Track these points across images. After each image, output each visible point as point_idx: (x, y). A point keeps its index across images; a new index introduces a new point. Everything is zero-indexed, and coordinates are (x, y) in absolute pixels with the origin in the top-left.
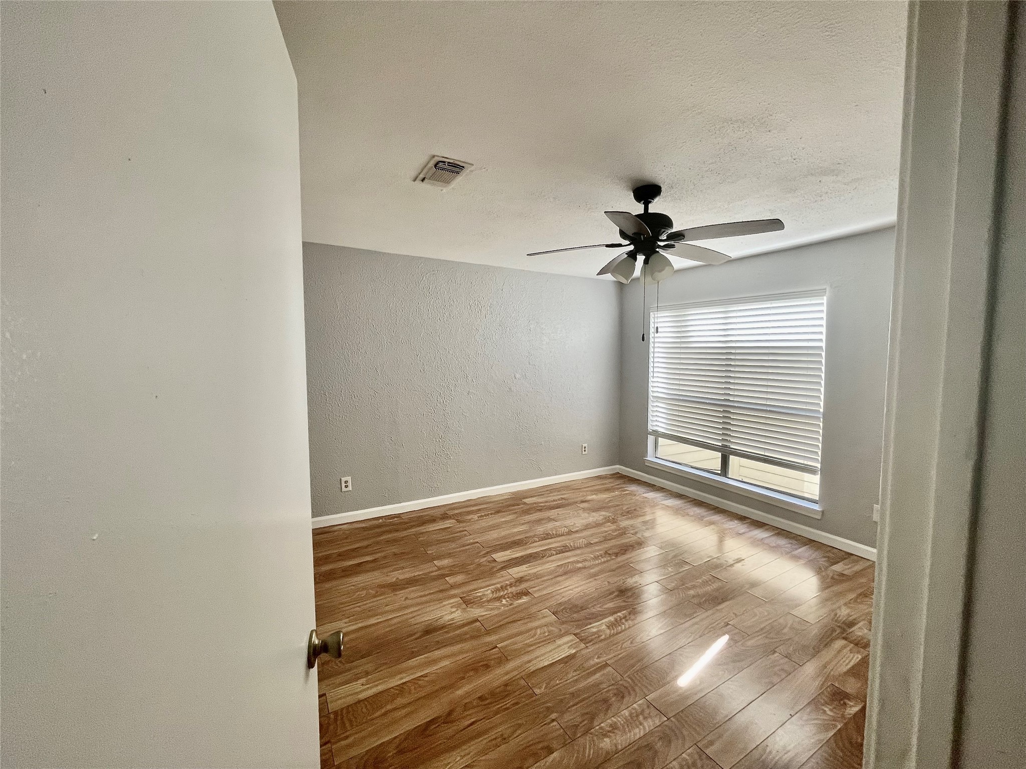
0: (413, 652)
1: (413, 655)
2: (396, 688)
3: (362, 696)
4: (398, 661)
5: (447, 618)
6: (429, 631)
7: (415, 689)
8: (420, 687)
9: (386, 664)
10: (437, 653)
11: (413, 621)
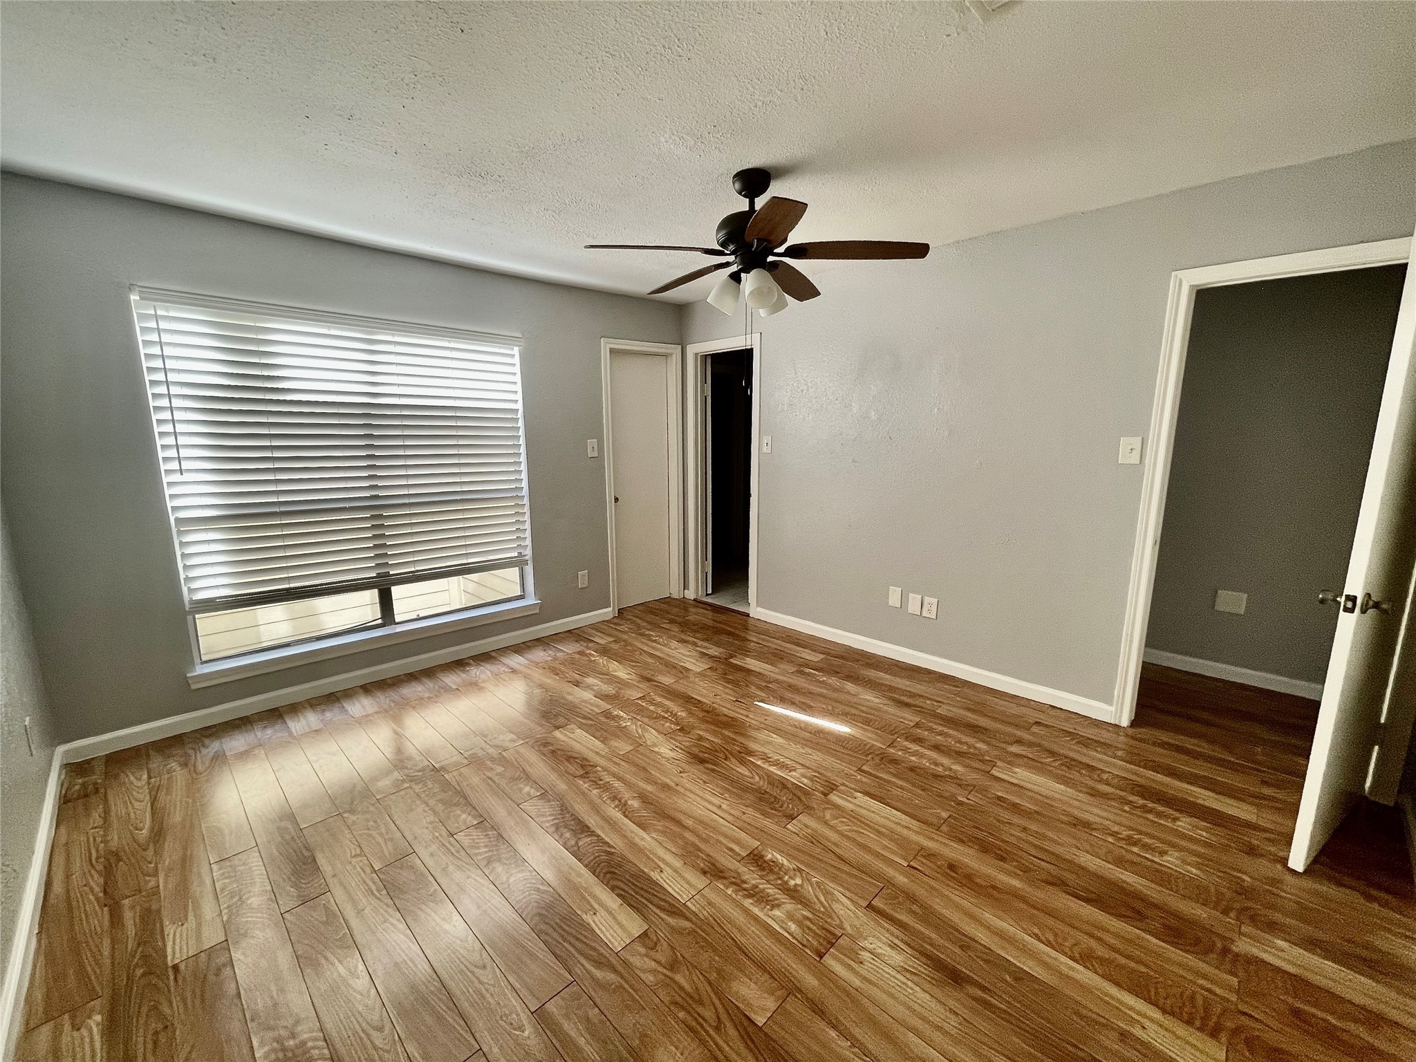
0: (1016, 979)
1: (1021, 976)
2: (1091, 967)
3: (1156, 1014)
4: (1050, 993)
5: (897, 958)
6: (951, 976)
7: (1065, 939)
8: (1056, 935)
9: (1077, 1013)
10: (983, 937)
11: (952, 1023)
